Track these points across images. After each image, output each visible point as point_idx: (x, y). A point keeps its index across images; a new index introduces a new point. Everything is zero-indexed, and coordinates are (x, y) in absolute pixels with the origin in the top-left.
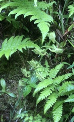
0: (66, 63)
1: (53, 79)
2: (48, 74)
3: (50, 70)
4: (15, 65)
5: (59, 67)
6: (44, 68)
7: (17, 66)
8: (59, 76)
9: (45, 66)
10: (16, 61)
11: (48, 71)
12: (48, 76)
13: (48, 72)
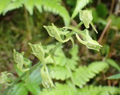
0: (114, 64)
1: (77, 87)
2: (70, 75)
3: (77, 67)
4: (9, 31)
5: (98, 67)
6: (65, 60)
7: (13, 33)
8: (91, 86)
9: (69, 56)
10: (16, 24)
11: (73, 68)
12: (70, 79)
13: (73, 71)
